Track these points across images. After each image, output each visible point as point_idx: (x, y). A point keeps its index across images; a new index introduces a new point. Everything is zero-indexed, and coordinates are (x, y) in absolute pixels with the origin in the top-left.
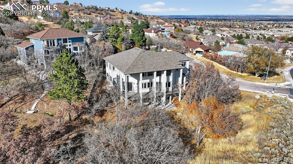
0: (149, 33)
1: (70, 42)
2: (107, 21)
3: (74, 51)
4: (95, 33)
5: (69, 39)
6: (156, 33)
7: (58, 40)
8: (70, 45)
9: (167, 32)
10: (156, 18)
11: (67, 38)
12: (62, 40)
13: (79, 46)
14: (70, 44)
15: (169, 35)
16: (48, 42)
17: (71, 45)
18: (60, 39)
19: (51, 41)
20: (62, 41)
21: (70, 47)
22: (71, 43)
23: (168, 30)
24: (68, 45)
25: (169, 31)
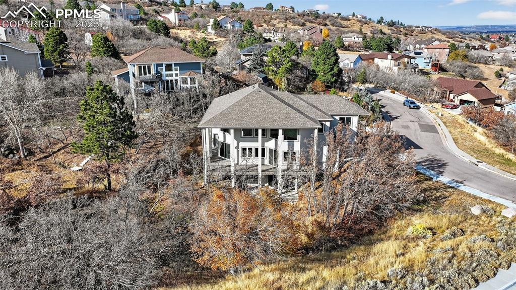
0: (382, 60)
1: (176, 70)
2: (314, 37)
3: (182, 85)
4: (248, 57)
5: (176, 65)
6: (396, 60)
7: (158, 65)
8: (176, 75)
9: (425, 59)
10: (431, 32)
11: (173, 62)
12: (164, 66)
13: (190, 77)
14: (176, 72)
15: (430, 64)
16: (140, 68)
17: (179, 74)
18: (161, 65)
19: (144, 67)
20: (164, 68)
21: (176, 78)
22: (178, 72)
23: (428, 56)
24: (174, 75)
25: (431, 58)
